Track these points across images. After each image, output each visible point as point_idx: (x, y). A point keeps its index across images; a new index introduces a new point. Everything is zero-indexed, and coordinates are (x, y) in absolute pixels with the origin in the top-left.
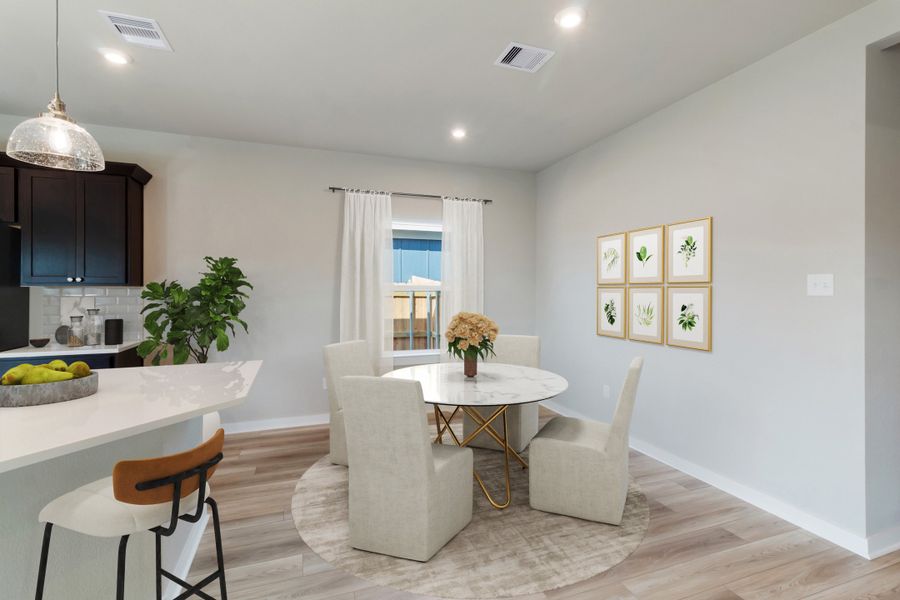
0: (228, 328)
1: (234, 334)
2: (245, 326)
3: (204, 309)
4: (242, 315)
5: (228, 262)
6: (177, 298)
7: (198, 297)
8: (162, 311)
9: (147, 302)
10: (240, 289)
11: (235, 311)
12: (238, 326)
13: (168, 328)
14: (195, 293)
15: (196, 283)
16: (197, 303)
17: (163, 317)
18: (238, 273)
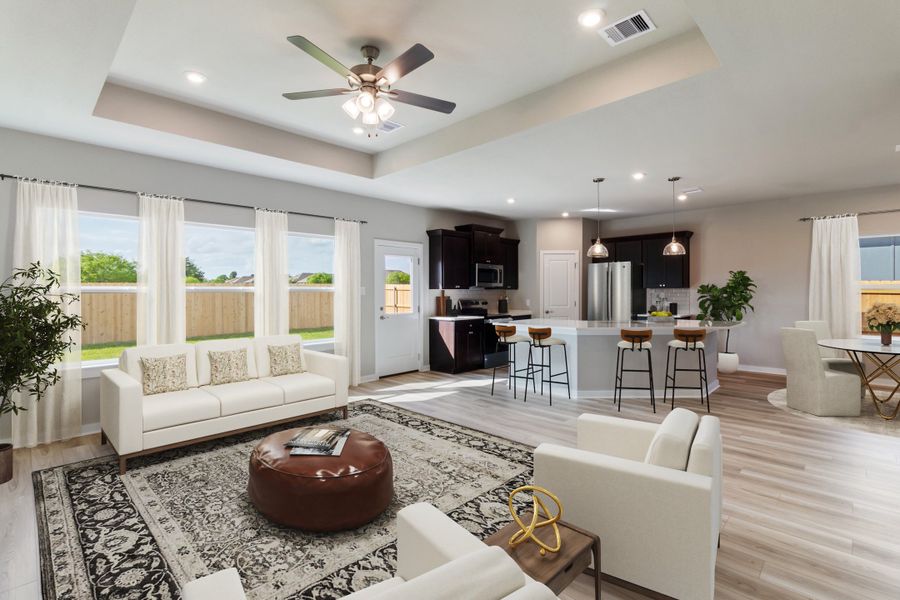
0: (743, 309)
1: (746, 312)
2: (753, 309)
3: (729, 298)
4: (750, 302)
5: (742, 273)
6: (716, 293)
7: (726, 292)
8: (708, 300)
9: (700, 295)
10: (750, 288)
11: (746, 300)
12: (748, 309)
13: (711, 307)
14: (724, 290)
15: (724, 285)
16: (725, 295)
17: (708, 302)
18: (748, 279)
